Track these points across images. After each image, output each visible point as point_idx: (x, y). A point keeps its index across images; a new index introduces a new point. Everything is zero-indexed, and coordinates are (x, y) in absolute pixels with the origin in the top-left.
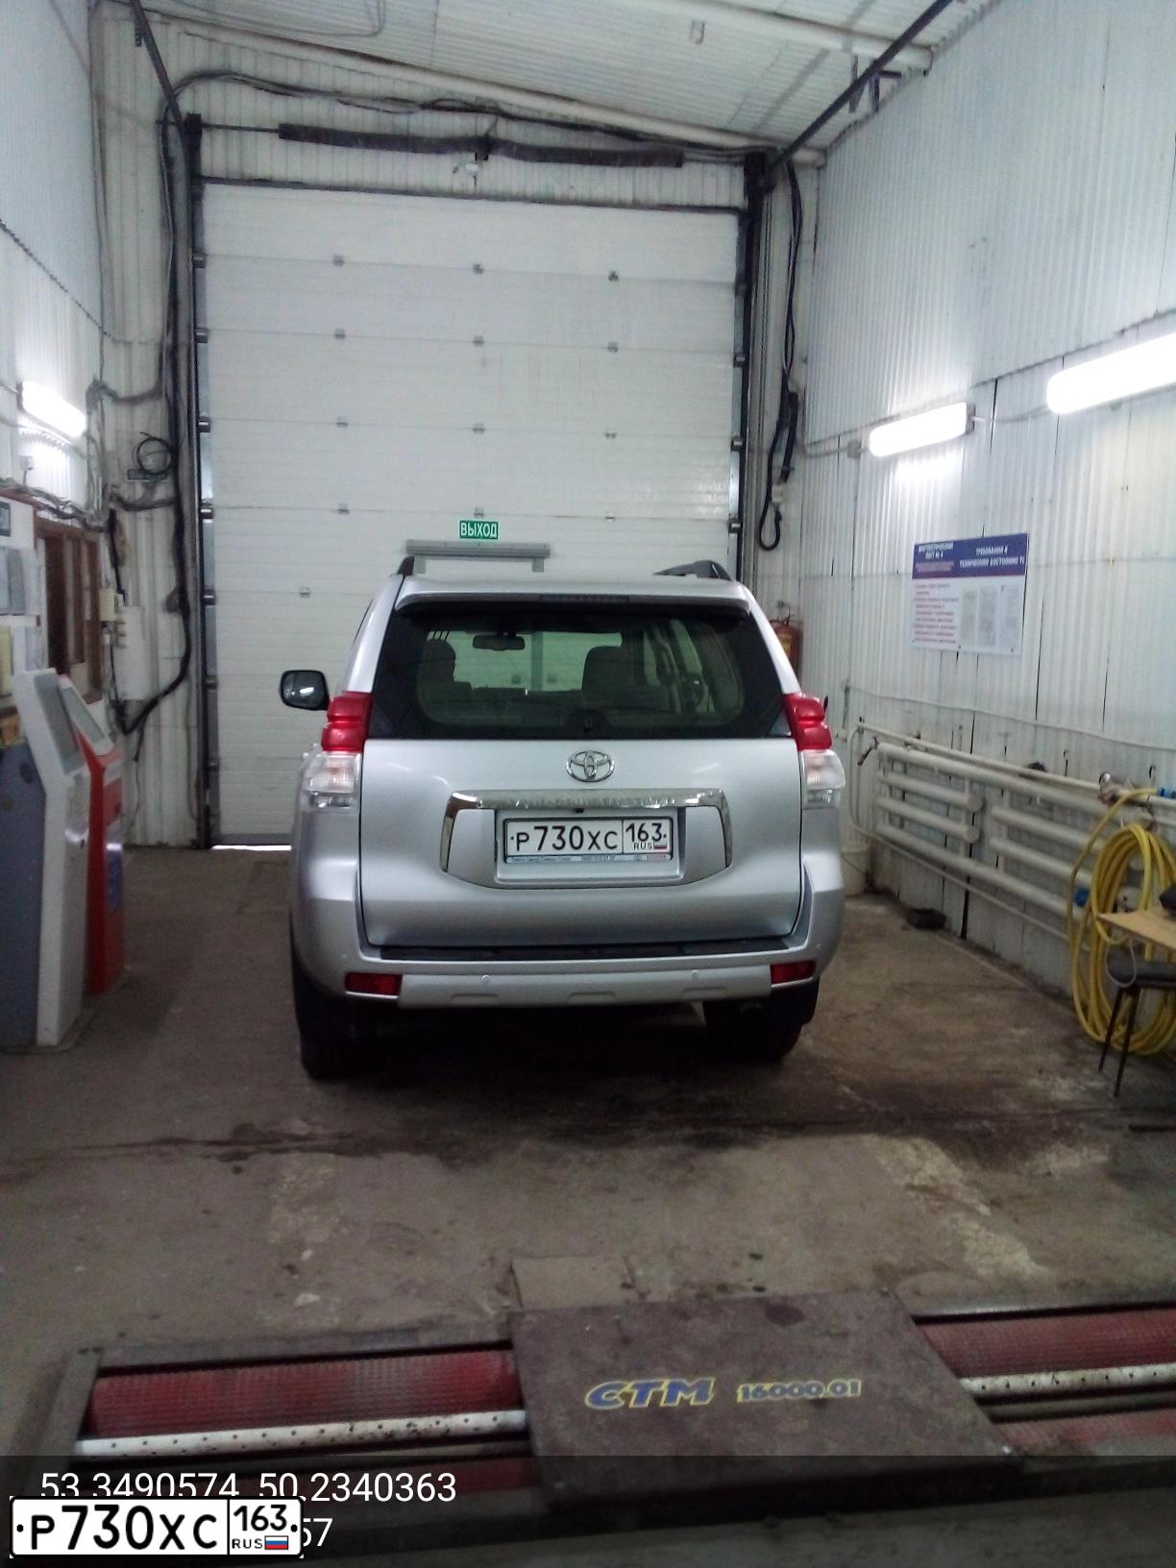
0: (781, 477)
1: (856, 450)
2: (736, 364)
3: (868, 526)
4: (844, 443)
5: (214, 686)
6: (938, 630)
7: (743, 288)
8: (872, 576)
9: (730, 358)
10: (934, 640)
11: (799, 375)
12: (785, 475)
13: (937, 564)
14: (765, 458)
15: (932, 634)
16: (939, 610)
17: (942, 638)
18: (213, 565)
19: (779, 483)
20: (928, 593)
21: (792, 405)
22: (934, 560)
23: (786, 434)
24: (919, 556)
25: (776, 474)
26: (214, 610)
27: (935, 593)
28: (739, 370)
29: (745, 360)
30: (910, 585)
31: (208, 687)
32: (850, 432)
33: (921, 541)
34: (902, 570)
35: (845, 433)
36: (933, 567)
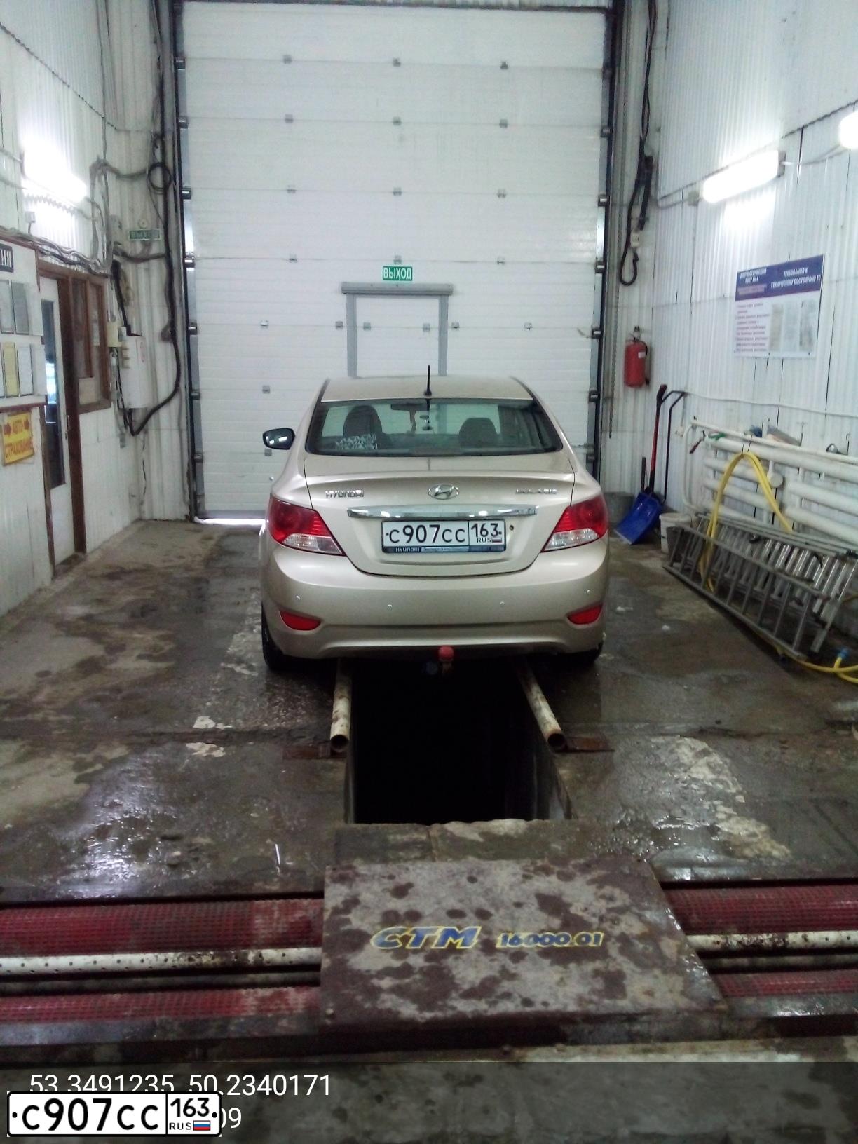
0: (638, 226)
1: (695, 200)
2: (602, 135)
3: (703, 261)
4: (686, 195)
5: (198, 398)
6: (754, 342)
7: (608, 72)
8: (705, 301)
9: (597, 130)
10: (751, 350)
11: (653, 143)
12: (642, 224)
13: (755, 287)
14: (625, 211)
15: (749, 344)
16: (754, 325)
17: (756, 347)
18: (195, 304)
19: (636, 231)
20: (746, 311)
21: (647, 167)
22: (752, 284)
23: (642, 190)
24: (740, 282)
25: (634, 223)
26: (197, 339)
27: (752, 311)
28: (605, 140)
29: (610, 132)
30: (733, 305)
31: (193, 398)
32: (691, 184)
33: (743, 270)
34: (728, 295)
35: (687, 186)
36: (750, 290)
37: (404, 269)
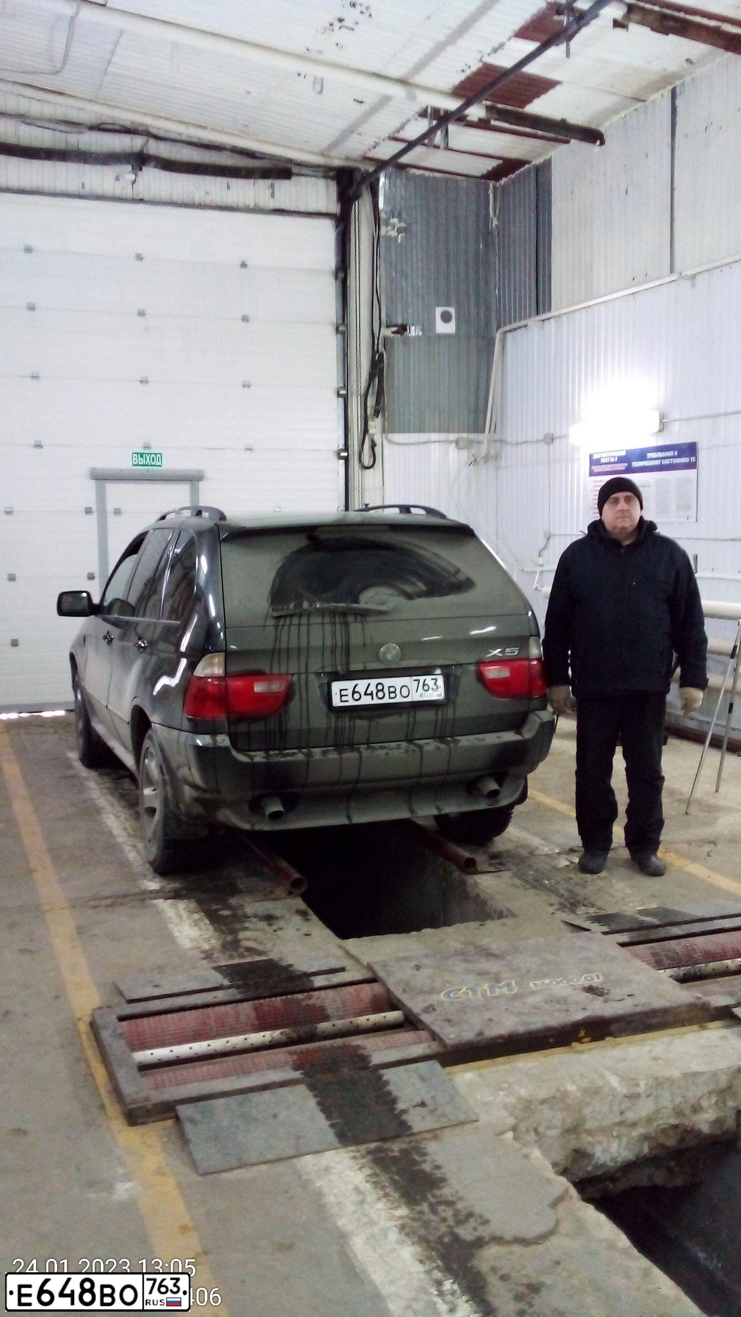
37: (153, 455)
